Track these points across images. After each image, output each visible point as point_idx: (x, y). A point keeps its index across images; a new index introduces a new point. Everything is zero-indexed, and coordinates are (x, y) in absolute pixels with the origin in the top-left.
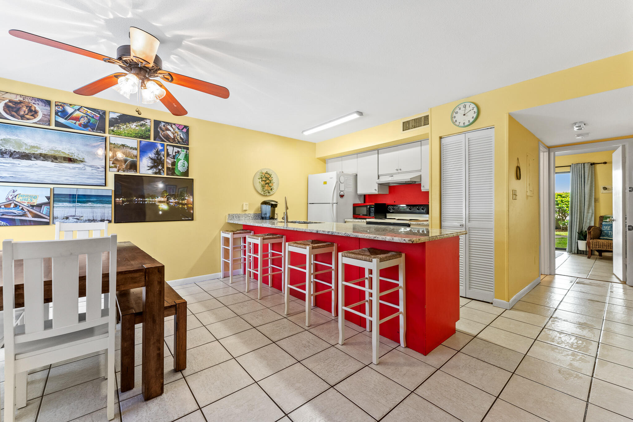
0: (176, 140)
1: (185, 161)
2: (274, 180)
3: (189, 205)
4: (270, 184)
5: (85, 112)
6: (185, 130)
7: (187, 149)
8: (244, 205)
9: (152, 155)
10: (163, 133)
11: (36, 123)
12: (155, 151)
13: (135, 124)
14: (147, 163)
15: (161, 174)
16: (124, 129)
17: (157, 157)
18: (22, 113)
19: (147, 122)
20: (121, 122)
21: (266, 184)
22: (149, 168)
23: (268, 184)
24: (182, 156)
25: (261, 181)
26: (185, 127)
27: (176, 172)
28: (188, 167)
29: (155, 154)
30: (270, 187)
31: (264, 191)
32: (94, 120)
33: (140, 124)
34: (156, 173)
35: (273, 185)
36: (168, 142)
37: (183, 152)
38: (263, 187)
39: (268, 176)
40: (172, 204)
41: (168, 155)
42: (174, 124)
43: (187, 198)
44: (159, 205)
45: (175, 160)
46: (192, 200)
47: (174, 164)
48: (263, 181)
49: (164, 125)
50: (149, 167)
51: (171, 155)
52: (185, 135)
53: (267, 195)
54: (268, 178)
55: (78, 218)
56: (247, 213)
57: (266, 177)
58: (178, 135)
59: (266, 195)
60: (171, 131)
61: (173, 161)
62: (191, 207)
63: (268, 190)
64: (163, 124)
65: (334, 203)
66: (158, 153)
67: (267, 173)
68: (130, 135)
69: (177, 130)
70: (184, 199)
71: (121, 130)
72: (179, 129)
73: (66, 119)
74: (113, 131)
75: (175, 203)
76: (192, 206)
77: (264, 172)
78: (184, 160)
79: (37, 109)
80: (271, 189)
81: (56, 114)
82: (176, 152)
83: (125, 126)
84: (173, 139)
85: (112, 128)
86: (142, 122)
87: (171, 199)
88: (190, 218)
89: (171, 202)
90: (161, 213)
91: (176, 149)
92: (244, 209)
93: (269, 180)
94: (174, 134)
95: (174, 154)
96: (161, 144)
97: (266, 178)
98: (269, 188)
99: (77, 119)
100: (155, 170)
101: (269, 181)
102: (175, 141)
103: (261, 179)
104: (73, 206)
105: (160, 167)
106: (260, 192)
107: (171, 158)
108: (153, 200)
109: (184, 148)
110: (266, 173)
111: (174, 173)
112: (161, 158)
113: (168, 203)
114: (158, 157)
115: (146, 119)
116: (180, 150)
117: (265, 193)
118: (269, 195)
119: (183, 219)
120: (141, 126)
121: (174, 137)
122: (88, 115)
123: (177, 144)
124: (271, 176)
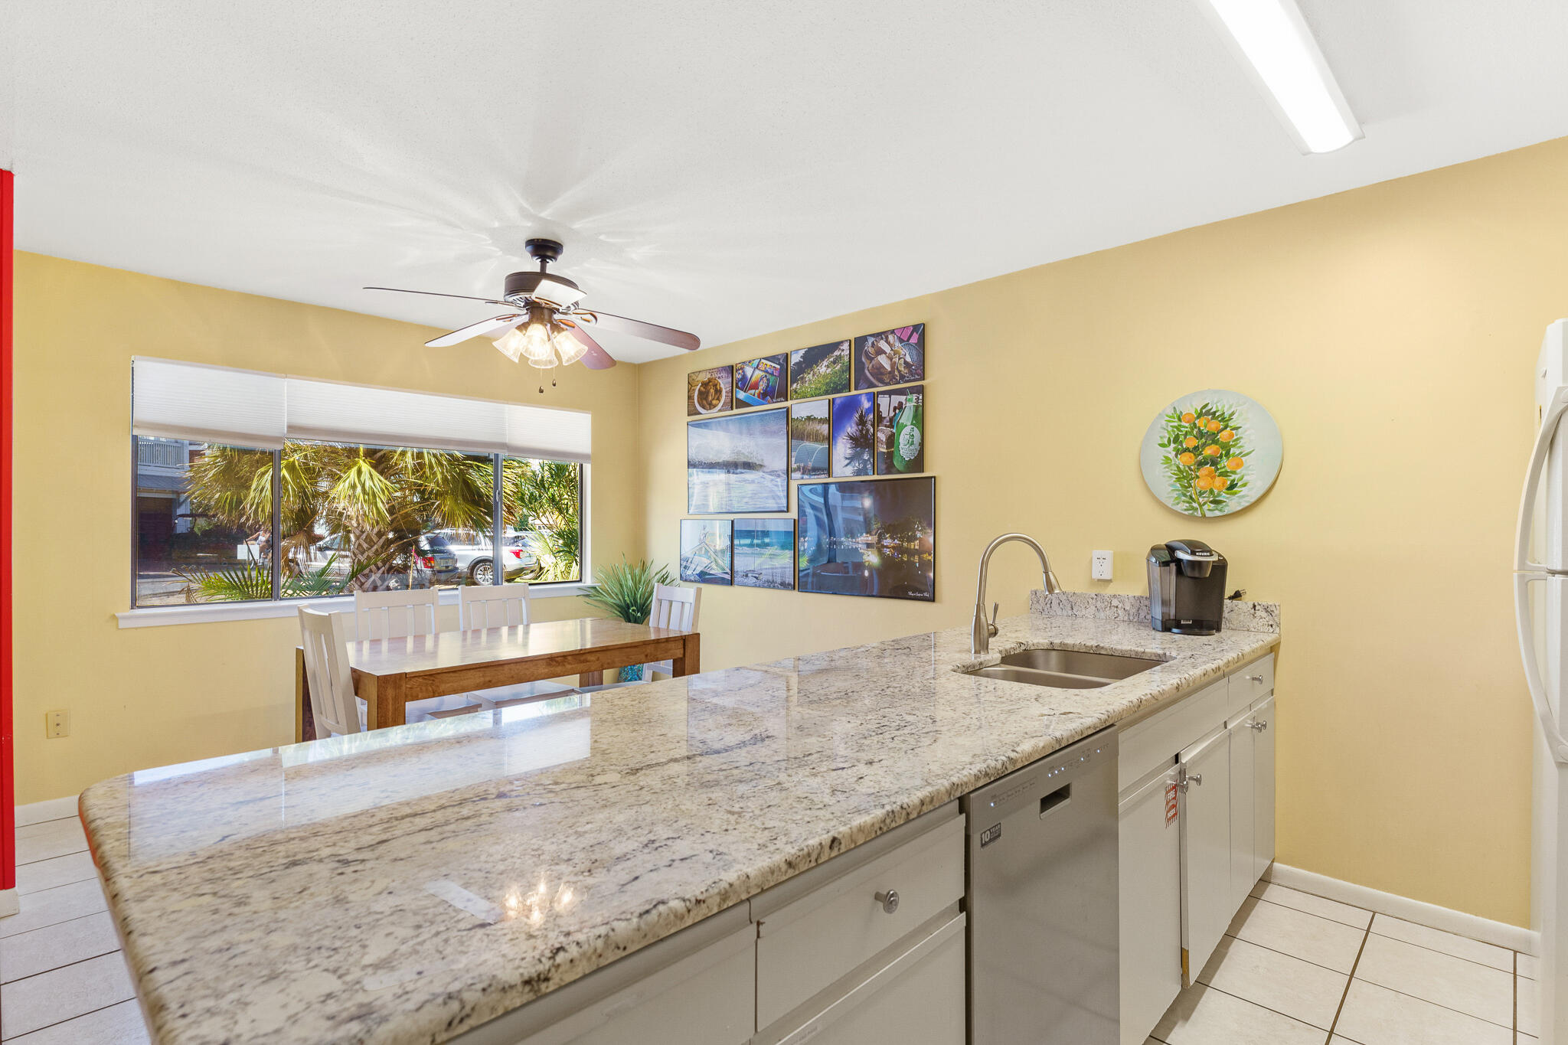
0: (896, 373)
1: (915, 429)
2: (1250, 436)
3: (925, 556)
4: (1224, 463)
5: (763, 369)
6: (914, 340)
7: (920, 390)
8: (1095, 560)
9: (851, 428)
10: (871, 365)
11: (720, 410)
12: (857, 415)
13: (825, 363)
14: (843, 450)
15: (867, 474)
16: (810, 380)
17: (861, 431)
18: (710, 398)
19: (843, 350)
20: (806, 367)
21: (1201, 464)
22: (848, 461)
23: (1214, 463)
24: (906, 418)
25: (1172, 455)
26: (916, 328)
27: (895, 463)
28: (922, 444)
29: (858, 425)
30: (1221, 475)
31: (1191, 498)
32: (774, 378)
33: (832, 359)
34: (858, 473)
35: (1239, 465)
36: (880, 385)
37: (910, 402)
38: (1185, 478)
39: (1214, 425)
40: (888, 552)
41: (880, 419)
42: (893, 332)
43: (919, 535)
44: (863, 554)
45: (894, 431)
46: (931, 540)
47: (891, 441)
48: (1187, 450)
49: (873, 343)
50: (847, 458)
51: (885, 418)
52: (914, 352)
53: (1209, 514)
54: (1212, 437)
55: (757, 576)
56: (1109, 591)
57: (1200, 431)
58: (899, 359)
59: (1204, 516)
60: (885, 353)
61: (890, 433)
62: (930, 560)
63: (1212, 491)
64: (871, 340)
65: (1554, 573)
66: (862, 422)
67: (1208, 413)
68: (817, 392)
69: (897, 344)
70: (913, 538)
71: (807, 385)
72: (901, 340)
73: (745, 392)
74: (796, 392)
75: (893, 548)
76: (931, 558)
77: (1191, 408)
78: (911, 424)
79: (722, 386)
80: (1232, 486)
81: (737, 387)
82: (895, 409)
83: (811, 376)
84: (890, 373)
85: (795, 386)
86: (837, 353)
87: (886, 539)
88: (926, 594)
89: (887, 547)
90: (866, 573)
91: (896, 399)
92: (1096, 576)
93: (1215, 442)
94: (891, 359)
95: (892, 414)
96: (867, 394)
97: (1201, 435)
98: (1218, 481)
99: (755, 386)
100: (857, 464)
101: (1214, 447)
102: (894, 377)
103: (1173, 445)
104: (752, 553)
105: (866, 457)
106: (1170, 506)
107: (886, 426)
108: (854, 540)
109: (913, 390)
110: (1199, 417)
111: (890, 468)
112: (868, 430)
113: (880, 548)
114: (862, 429)
115: (842, 342)
116: (902, 398)
117: (1195, 505)
118: (1217, 513)
119: (910, 593)
120: (834, 362)
121: (893, 365)
122: (767, 372)
123: (899, 383)
124: (1232, 424)
